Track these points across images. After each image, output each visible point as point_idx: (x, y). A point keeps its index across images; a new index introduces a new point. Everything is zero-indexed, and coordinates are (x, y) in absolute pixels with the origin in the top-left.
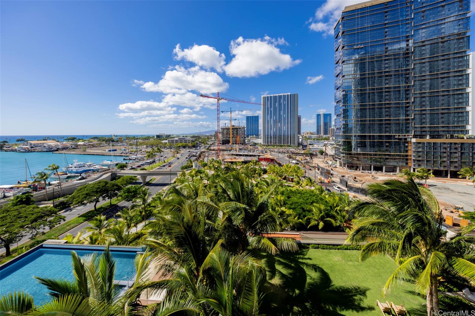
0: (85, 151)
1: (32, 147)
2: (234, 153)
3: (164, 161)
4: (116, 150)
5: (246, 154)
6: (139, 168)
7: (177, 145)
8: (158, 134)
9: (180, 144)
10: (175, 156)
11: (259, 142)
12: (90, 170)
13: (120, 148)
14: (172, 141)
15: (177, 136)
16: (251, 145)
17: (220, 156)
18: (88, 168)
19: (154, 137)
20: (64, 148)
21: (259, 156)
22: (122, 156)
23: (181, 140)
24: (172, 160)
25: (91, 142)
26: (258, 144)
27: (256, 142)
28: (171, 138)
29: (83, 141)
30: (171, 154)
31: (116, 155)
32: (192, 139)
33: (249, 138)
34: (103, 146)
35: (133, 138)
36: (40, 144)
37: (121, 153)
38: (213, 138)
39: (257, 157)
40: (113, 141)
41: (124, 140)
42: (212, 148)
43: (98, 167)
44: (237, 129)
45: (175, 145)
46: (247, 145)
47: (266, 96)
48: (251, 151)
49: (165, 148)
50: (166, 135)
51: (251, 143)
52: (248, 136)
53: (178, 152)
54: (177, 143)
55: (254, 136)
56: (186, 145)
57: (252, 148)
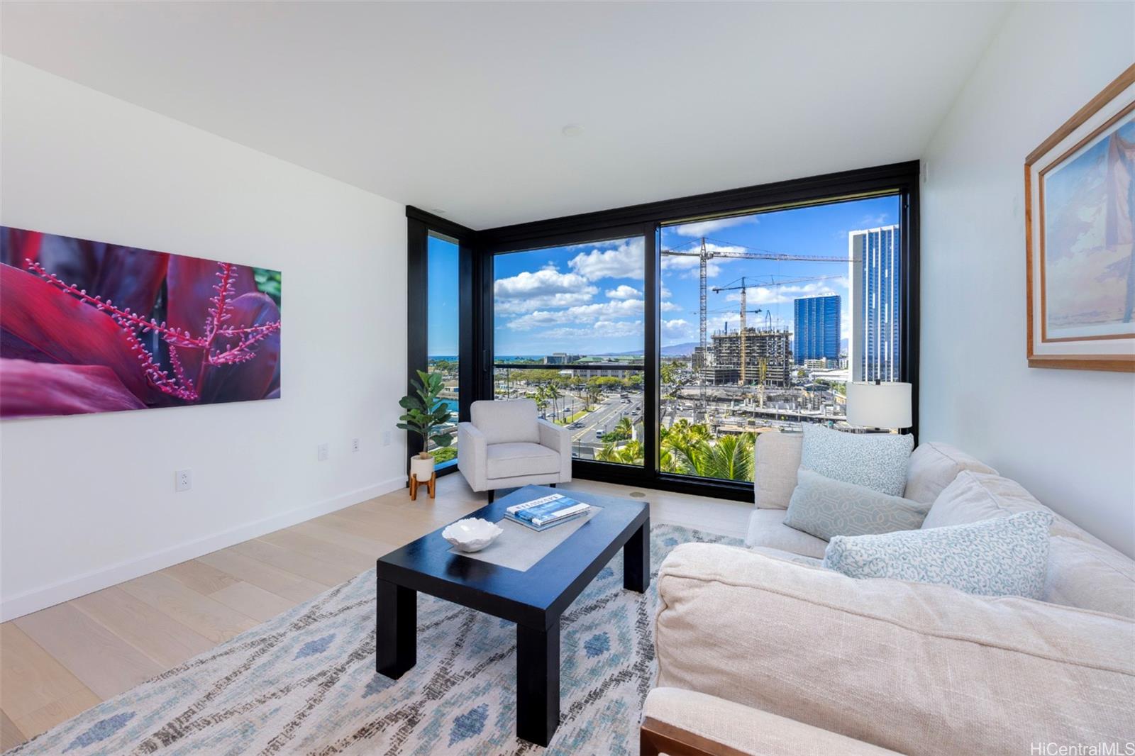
2: (751, 408)
3: (565, 420)
5: (790, 412)
7: (595, 380)
8: (550, 354)
9: (602, 380)
10: (590, 409)
11: (841, 380)
15: (597, 360)
16: (808, 389)
17: (706, 416)
19: (542, 360)
21: (834, 421)
24: (582, 417)
26: (835, 384)
27: (826, 378)
28: (580, 363)
30: (579, 405)
33: (805, 366)
38: (690, 364)
42: (685, 392)
44: (763, 338)
45: (590, 381)
46: (796, 387)
47: (866, 232)
48: (809, 406)
49: (565, 389)
50: (570, 357)
51: (808, 382)
52: (800, 362)
53: (596, 399)
54: (594, 377)
55: (824, 360)
56: (616, 381)
57: (812, 396)
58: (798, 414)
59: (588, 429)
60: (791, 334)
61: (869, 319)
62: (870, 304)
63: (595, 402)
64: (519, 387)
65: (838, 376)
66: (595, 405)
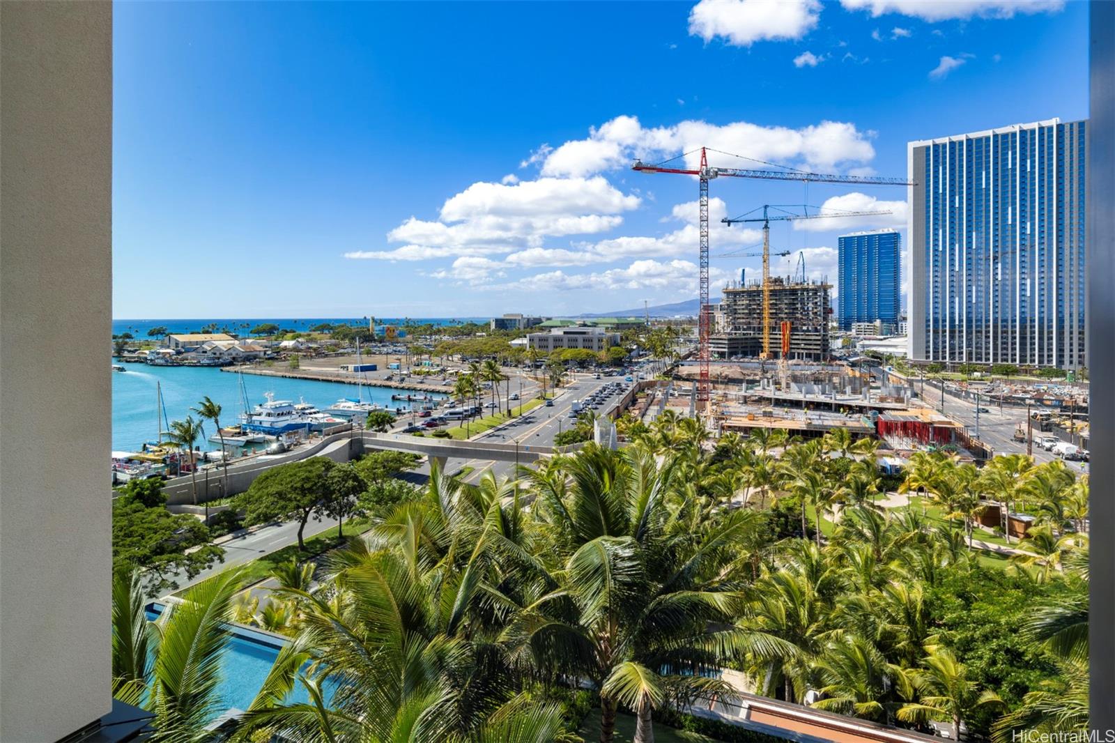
0: (295, 367)
1: (179, 353)
2: (771, 393)
3: (509, 412)
4: (373, 368)
5: (822, 398)
6: (431, 431)
7: (559, 354)
8: (501, 316)
9: (568, 354)
10: (548, 396)
11: (898, 351)
12: (303, 425)
13: (389, 362)
14: (541, 339)
15: (563, 324)
16: (853, 365)
17: (708, 404)
18: (299, 421)
19: (488, 325)
20: (249, 358)
21: (881, 410)
22: (390, 387)
23: (572, 338)
24: (534, 407)
25: (312, 340)
26: (890, 357)
27: (879, 350)
28: (542, 329)
29: (293, 338)
30: (532, 390)
31: (374, 382)
32: (610, 334)
33: (853, 333)
34: (342, 354)
35: (425, 330)
36: (197, 343)
37: (389, 379)
38: (696, 330)
39: (870, 414)
40: (368, 338)
41: (402, 334)
42: (684, 370)
43: (322, 418)
44: (793, 292)
45: (552, 356)
46: (838, 362)
47: (930, 143)
48: (848, 389)
49: (516, 366)
50: (528, 320)
51: (856, 354)
52: (846, 325)
53: (559, 381)
54: (558, 350)
55: (878, 323)
56: (588, 355)
57: (858, 374)
58: (833, 401)
59: (541, 426)
60: (832, 286)
61: (935, 266)
62: (936, 245)
63: (557, 386)
64: (450, 364)
65: (895, 346)
66: (556, 390)
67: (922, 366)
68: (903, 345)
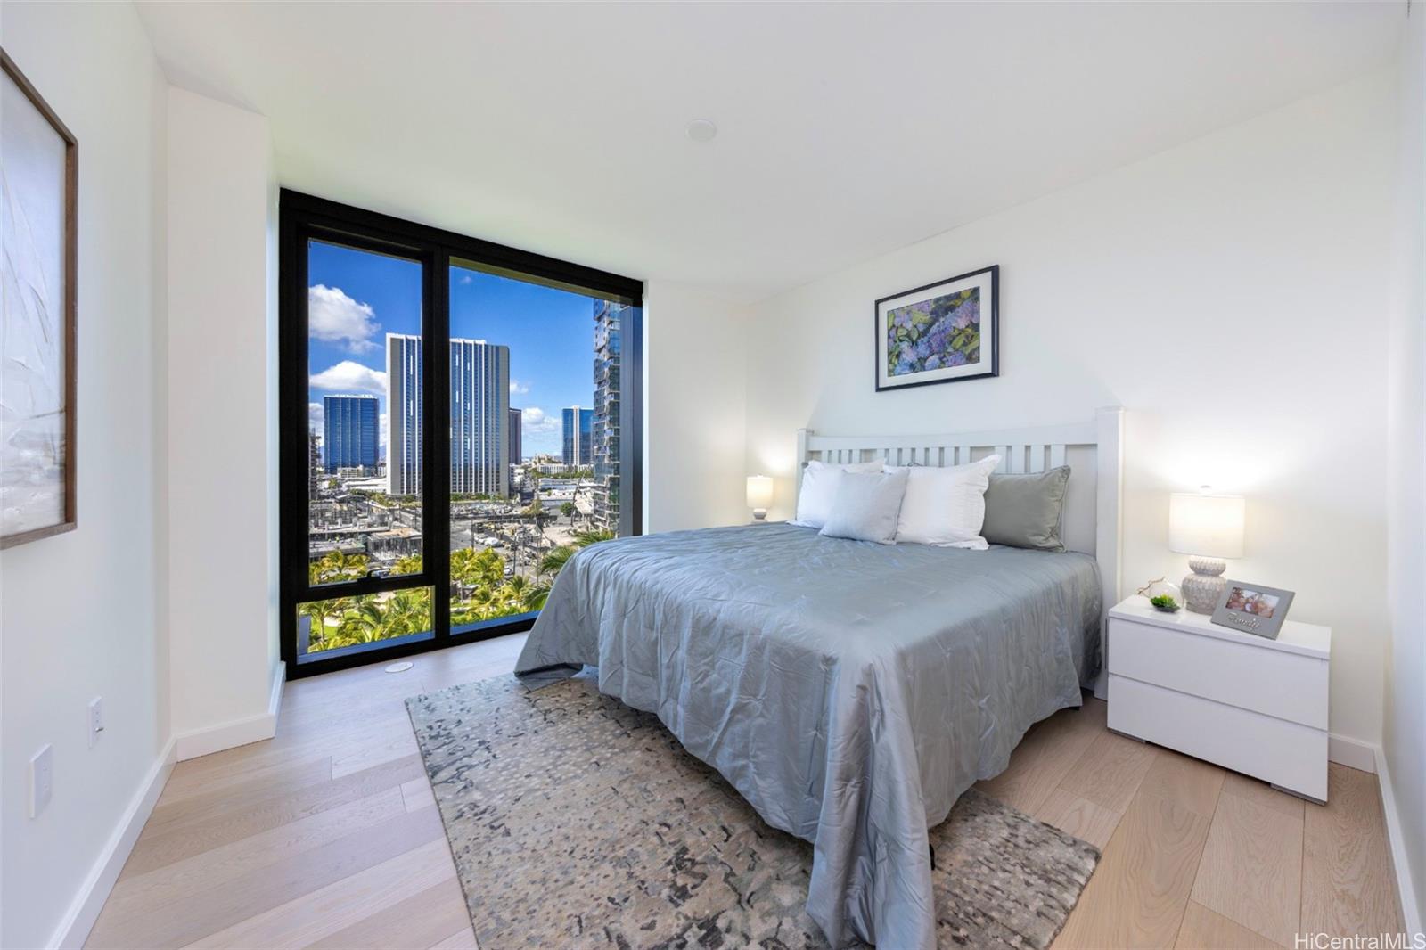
11: (379, 489)
16: (341, 501)
21: (369, 534)
26: (373, 493)
27: (364, 488)
33: (339, 475)
39: (360, 537)
46: (326, 500)
47: (403, 337)
48: (339, 521)
51: (342, 493)
52: (332, 469)
55: (361, 467)
57: (345, 508)
58: (326, 531)
60: (319, 438)
61: (407, 426)
62: (408, 412)
65: (376, 485)
67: (399, 499)
68: (383, 484)
